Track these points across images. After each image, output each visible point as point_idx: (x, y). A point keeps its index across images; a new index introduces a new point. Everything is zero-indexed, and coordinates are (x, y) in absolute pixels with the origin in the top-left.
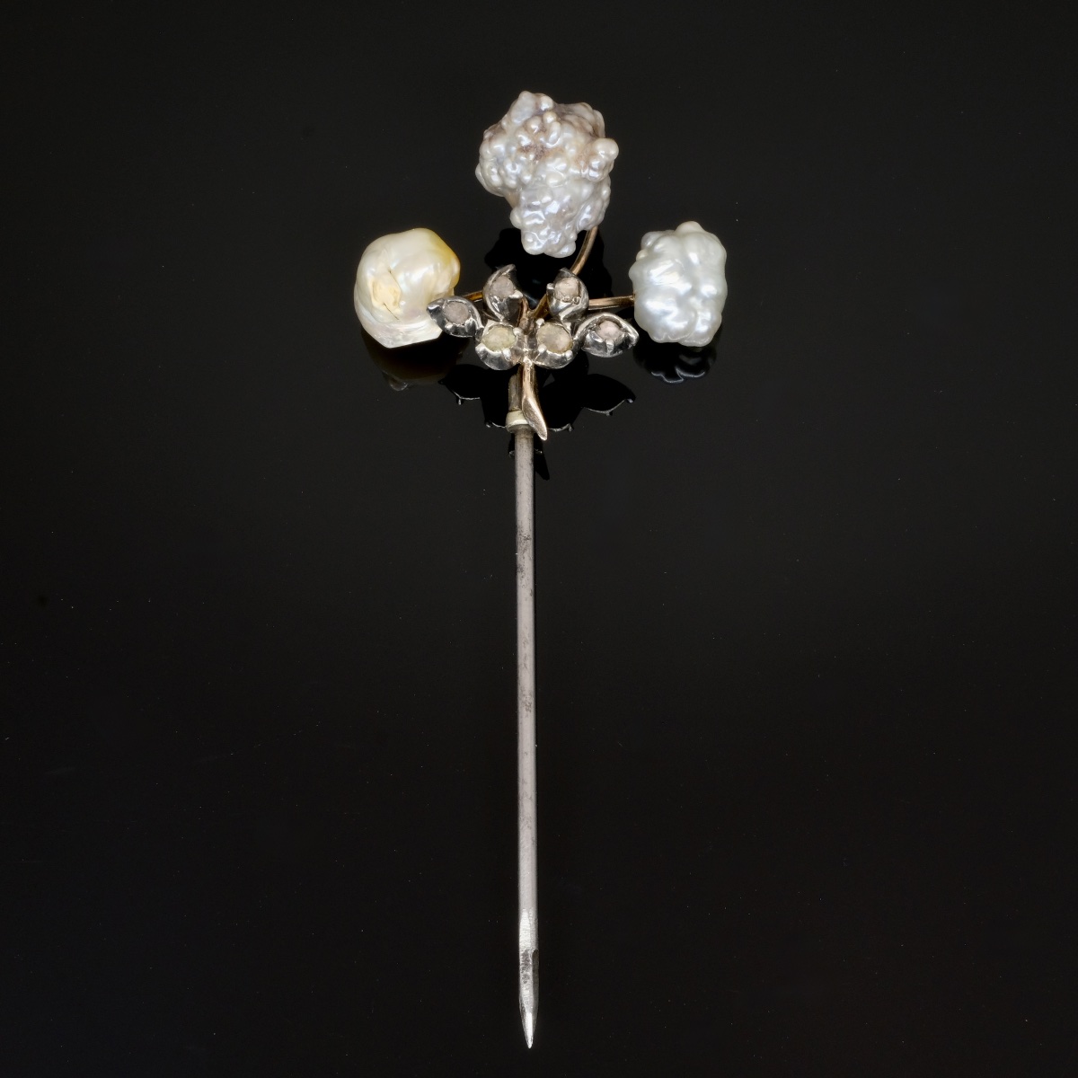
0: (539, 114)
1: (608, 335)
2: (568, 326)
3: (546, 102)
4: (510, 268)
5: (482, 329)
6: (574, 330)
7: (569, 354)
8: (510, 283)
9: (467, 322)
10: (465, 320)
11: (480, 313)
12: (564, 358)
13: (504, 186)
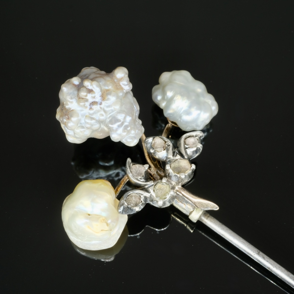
0: (79, 87)
1: (194, 144)
2: (178, 157)
3: (76, 80)
4: (129, 160)
5: (151, 195)
6: (182, 155)
7: (194, 167)
8: (137, 166)
9: (142, 199)
10: (140, 199)
11: (142, 189)
12: (193, 169)
13: (93, 131)
